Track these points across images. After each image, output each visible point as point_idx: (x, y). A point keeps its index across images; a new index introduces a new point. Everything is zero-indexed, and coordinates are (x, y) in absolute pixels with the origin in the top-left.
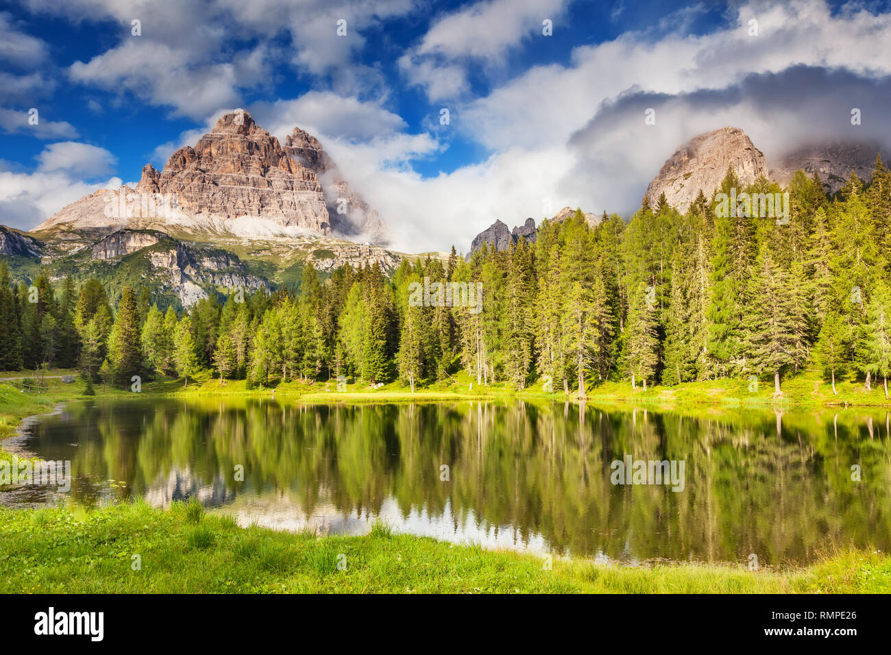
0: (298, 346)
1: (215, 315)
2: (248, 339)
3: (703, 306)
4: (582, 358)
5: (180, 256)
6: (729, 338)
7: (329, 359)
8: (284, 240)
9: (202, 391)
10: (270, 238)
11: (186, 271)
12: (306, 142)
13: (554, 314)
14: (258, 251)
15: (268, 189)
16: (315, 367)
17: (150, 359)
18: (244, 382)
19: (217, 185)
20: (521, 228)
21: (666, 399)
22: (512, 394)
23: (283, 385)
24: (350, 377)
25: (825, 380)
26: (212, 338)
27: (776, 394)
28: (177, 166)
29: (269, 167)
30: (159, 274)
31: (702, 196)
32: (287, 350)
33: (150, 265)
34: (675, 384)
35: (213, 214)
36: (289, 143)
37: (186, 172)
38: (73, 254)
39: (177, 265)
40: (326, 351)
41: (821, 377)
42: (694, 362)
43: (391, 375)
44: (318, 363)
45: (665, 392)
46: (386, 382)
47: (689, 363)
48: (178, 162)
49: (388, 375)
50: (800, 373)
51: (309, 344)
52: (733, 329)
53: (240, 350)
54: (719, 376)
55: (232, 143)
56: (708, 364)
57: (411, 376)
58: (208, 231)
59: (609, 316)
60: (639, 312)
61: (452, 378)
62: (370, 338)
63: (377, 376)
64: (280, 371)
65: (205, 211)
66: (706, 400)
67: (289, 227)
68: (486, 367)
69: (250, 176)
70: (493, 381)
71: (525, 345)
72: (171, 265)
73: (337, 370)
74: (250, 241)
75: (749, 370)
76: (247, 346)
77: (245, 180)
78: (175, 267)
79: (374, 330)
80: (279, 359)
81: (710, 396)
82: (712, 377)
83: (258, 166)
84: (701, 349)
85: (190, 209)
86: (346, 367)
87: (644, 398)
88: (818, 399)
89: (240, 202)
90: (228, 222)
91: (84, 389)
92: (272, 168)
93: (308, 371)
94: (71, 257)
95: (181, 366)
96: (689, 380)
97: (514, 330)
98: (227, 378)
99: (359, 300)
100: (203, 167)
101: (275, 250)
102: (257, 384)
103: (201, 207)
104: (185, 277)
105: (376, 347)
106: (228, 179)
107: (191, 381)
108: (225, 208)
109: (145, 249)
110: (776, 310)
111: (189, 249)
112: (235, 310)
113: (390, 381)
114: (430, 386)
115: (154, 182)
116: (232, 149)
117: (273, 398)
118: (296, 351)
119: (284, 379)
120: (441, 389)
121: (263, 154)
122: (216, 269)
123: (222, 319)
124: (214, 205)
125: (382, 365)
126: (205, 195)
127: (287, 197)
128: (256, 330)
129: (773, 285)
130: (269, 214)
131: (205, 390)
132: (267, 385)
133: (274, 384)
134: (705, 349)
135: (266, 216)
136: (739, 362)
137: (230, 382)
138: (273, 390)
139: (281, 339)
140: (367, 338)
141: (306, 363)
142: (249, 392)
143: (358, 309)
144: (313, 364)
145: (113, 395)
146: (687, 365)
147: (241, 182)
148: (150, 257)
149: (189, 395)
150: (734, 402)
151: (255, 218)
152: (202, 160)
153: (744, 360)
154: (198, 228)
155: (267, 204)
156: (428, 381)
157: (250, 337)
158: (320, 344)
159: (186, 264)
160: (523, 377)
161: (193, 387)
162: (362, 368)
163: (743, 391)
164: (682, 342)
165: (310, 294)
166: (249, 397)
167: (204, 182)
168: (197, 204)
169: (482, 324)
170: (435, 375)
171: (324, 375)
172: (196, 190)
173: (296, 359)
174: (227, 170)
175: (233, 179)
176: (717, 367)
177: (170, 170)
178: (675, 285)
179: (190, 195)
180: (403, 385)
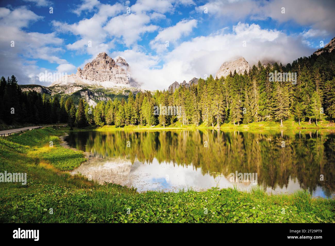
0: (130, 115)
1: (104, 107)
2: (114, 114)
3: (256, 101)
4: (218, 117)
5: (88, 93)
6: (265, 110)
7: (138, 119)
8: (116, 87)
9: (103, 128)
10: (112, 87)
11: (90, 97)
12: (122, 60)
13: (209, 104)
14: (109, 91)
15: (112, 74)
16: (135, 121)
17: (87, 120)
18: (114, 126)
19: (98, 73)
20: (182, 83)
21: (245, 128)
22: (195, 128)
23: (126, 126)
24: (144, 124)
25: (295, 121)
26: (103, 114)
27: (281, 125)
28: (87, 68)
29: (112, 67)
30: (83, 98)
31: (246, 71)
32: (127, 117)
33: (80, 95)
34: (247, 124)
35: (97, 81)
36: (117, 61)
37: (89, 69)
38: (60, 93)
39: (88, 95)
40: (138, 116)
41: (294, 120)
42: (253, 117)
43: (157, 123)
44: (135, 120)
45: (245, 126)
46: (156, 125)
47: (251, 117)
48: (87, 67)
49: (156, 123)
50: (287, 119)
51: (133, 115)
52: (266, 107)
53: (112, 117)
54: (261, 120)
55: (102, 61)
56: (258, 117)
57: (163, 123)
58: (96, 85)
59: (225, 104)
60: (236, 103)
61: (175, 123)
62: (151, 113)
63: (153, 123)
64: (124, 123)
65: (95, 80)
66: (259, 128)
67: (118, 84)
68: (186, 120)
69: (107, 70)
70: (188, 124)
71: (198, 113)
72: (86, 95)
73: (141, 122)
74: (107, 88)
75: (271, 119)
76: (113, 116)
77: (105, 71)
78: (87, 96)
79: (152, 110)
80: (124, 119)
81: (260, 126)
82: (259, 121)
83: (109, 67)
84: (255, 113)
85: (90, 80)
86: (143, 121)
87: (239, 128)
88: (294, 127)
89: (104, 78)
90: (101, 83)
91: (70, 128)
92: (113, 68)
93: (132, 122)
94: (59, 94)
95: (96, 122)
96: (251, 122)
97: (195, 109)
98: (110, 125)
99: (147, 102)
100: (94, 68)
101: (114, 90)
102: (118, 126)
103: (93, 79)
104: (90, 98)
105: (152, 115)
106: (101, 71)
107: (99, 126)
108: (100, 79)
109: (79, 91)
110: (281, 101)
111: (91, 91)
112: (109, 106)
113: (157, 125)
114: (169, 126)
115: (81, 72)
116: (102, 63)
117: (123, 130)
118: (129, 117)
119: (126, 125)
120: (172, 127)
121: (110, 64)
122: (98, 96)
123: (106, 108)
124: (97, 78)
125: (154, 120)
126: (94, 76)
127: (117, 76)
128: (116, 111)
129: (280, 93)
130: (112, 80)
131: (104, 128)
132: (121, 127)
133: (123, 126)
134: (257, 113)
135: (111, 81)
136: (268, 117)
137: (110, 126)
138: (123, 128)
139: (125, 113)
140: (150, 113)
141: (132, 120)
142: (116, 129)
143: (147, 104)
144: (134, 120)
145: (78, 130)
146: (250, 118)
147: (104, 72)
148: (80, 93)
149: (99, 130)
150: (268, 128)
151: (108, 82)
152: (93, 66)
153: (269, 116)
154: (93, 85)
155: (111, 78)
156: (168, 125)
157: (114, 113)
158: (136, 115)
159: (90, 94)
160: (198, 123)
161: (100, 128)
162: (148, 121)
163: (270, 125)
164: (249, 111)
165: (131, 101)
166: (116, 130)
167: (94, 72)
168: (92, 78)
169: (184, 108)
170: (170, 123)
171: (137, 124)
172: (92, 74)
173: (129, 119)
174: (100, 69)
175: (102, 71)
176: (260, 118)
177: (85, 69)
178: (246, 95)
179: (91, 76)
180: (161, 126)
